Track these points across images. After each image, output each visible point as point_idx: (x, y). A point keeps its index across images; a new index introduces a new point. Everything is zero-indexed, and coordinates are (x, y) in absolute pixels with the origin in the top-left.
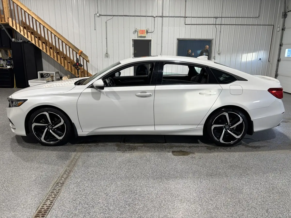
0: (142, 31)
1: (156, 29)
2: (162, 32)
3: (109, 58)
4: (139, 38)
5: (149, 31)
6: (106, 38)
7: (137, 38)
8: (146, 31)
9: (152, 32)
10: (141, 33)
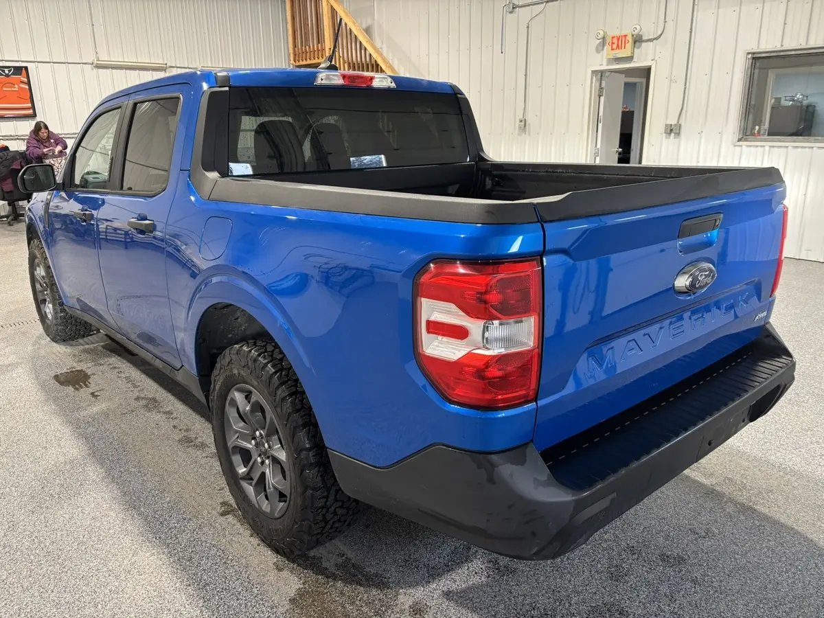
0: (618, 40)
1: (670, 25)
2: (691, 32)
3: (529, 134)
4: (612, 64)
5: (645, 38)
6: (526, 75)
7: (607, 65)
8: (630, 38)
9: (655, 36)
10: (615, 46)
